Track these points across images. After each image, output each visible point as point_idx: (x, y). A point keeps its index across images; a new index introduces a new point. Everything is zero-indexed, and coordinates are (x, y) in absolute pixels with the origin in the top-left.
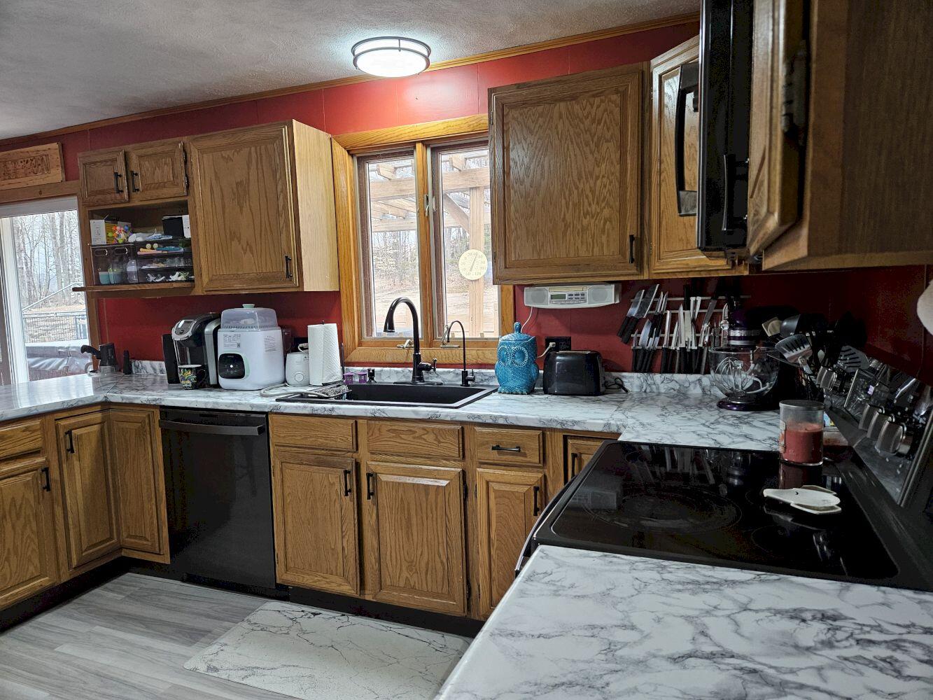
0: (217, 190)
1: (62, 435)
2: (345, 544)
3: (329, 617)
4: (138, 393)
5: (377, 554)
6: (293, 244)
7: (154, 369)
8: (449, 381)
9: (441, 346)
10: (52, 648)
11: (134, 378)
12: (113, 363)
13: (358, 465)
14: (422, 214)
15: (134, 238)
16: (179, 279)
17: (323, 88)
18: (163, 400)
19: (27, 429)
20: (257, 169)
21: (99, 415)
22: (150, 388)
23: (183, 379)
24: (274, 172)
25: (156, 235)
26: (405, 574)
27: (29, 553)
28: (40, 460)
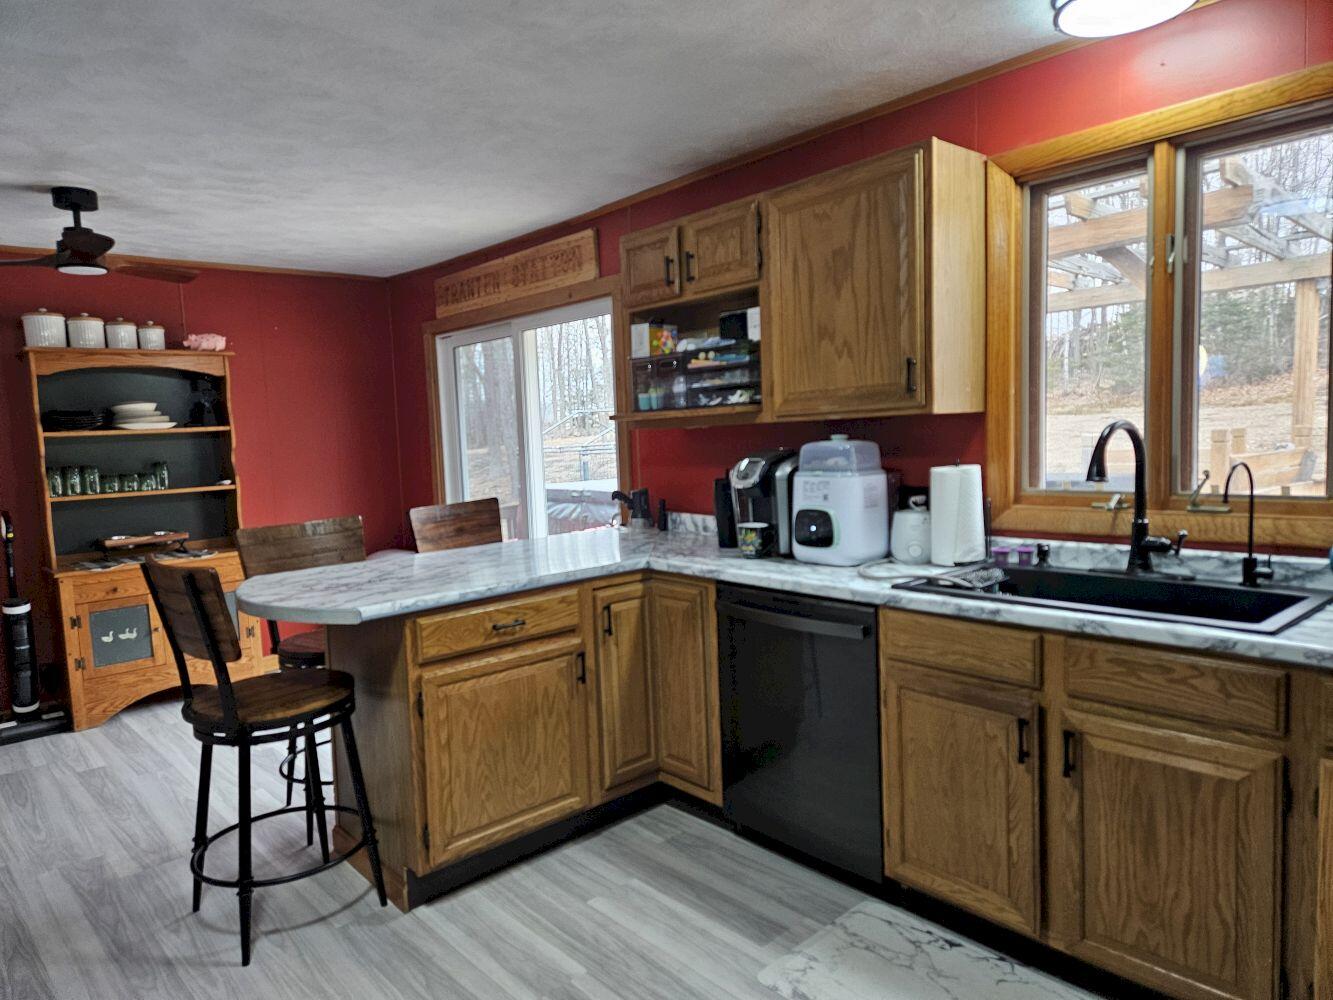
0: (803, 265)
1: (599, 610)
2: (1013, 843)
3: (977, 955)
4: (686, 559)
5: (1078, 875)
6: (919, 338)
7: (696, 525)
8: (1208, 574)
9: (1189, 508)
10: (584, 900)
11: (670, 537)
12: (646, 515)
13: (1042, 713)
14: (1162, 269)
15: (686, 345)
16: (742, 400)
17: (975, 81)
18: (723, 573)
19: (563, 600)
20: (868, 225)
21: (639, 587)
22: (699, 552)
23: (745, 543)
24: (896, 227)
25: (713, 340)
26: (1136, 924)
27: (560, 763)
28: (575, 641)
